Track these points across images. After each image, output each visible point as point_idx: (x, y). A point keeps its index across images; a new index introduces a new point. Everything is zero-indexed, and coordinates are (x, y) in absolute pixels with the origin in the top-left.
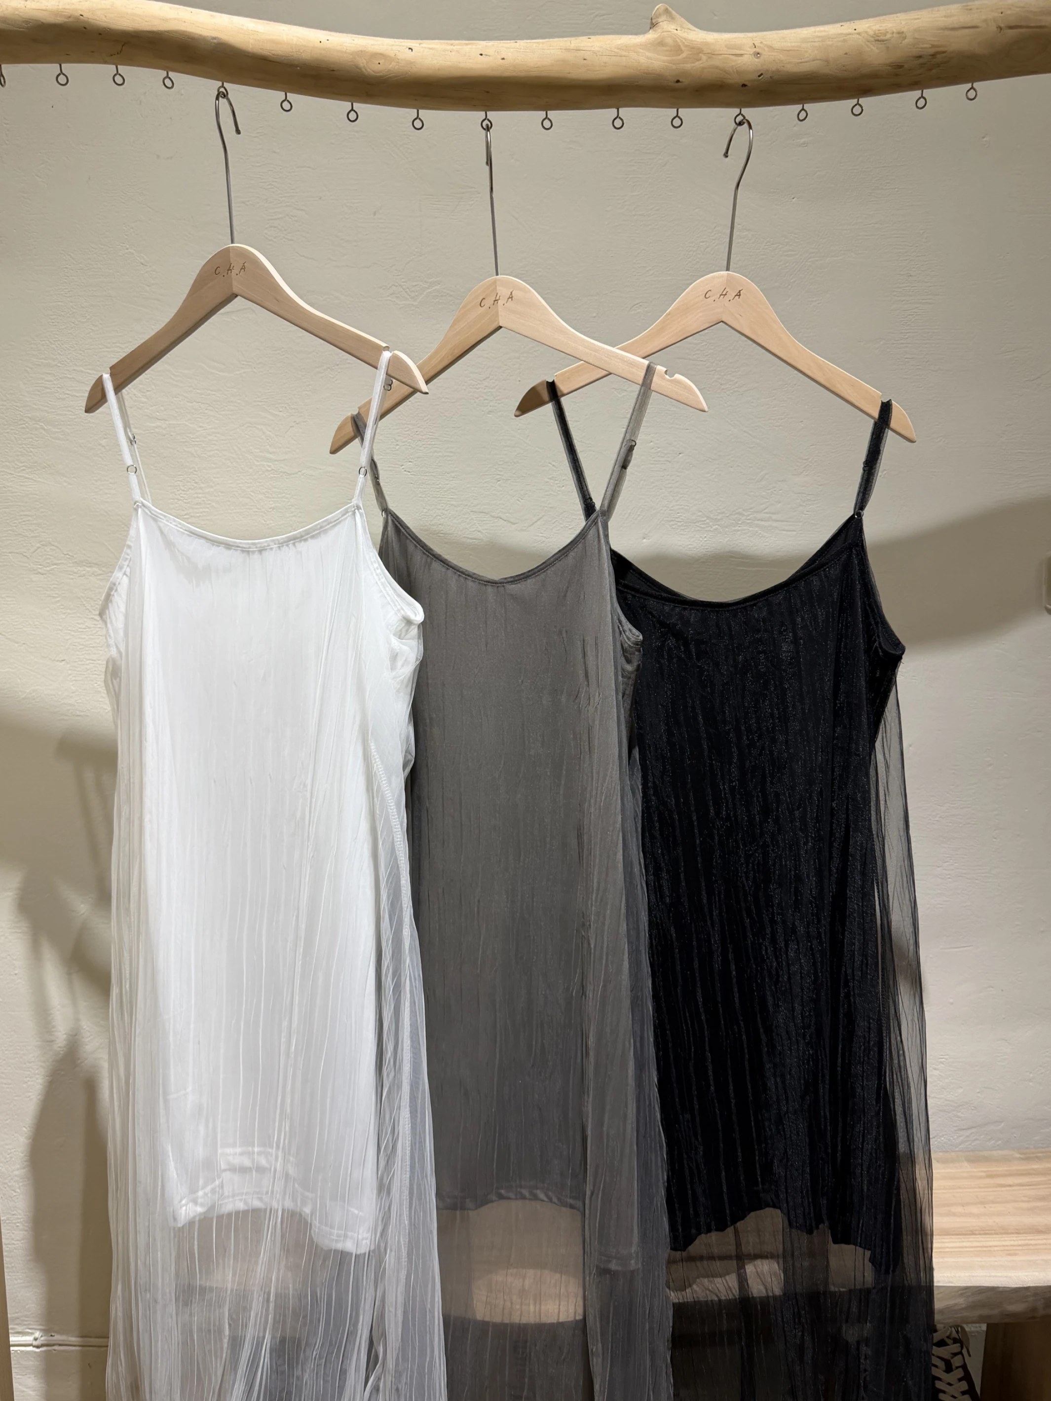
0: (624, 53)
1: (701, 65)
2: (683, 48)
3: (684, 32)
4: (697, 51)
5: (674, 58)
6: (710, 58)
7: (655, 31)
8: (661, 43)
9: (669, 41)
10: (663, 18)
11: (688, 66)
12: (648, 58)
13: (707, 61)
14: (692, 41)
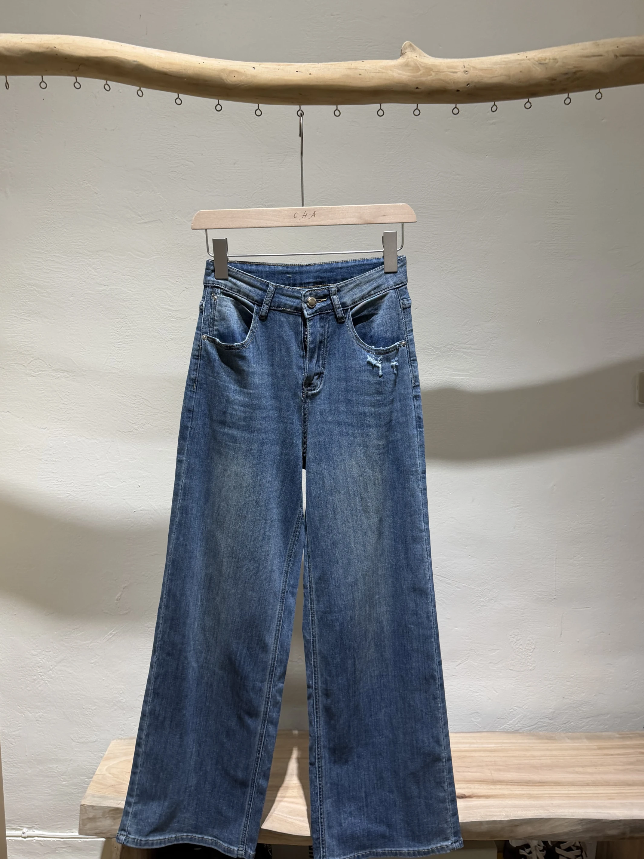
0: (384, 71)
1: (432, 78)
2: (421, 68)
3: (421, 58)
4: (429, 70)
5: (415, 74)
6: (437, 74)
7: (404, 58)
8: (407, 65)
9: (412, 63)
10: (409, 49)
11: (423, 79)
12: (399, 74)
13: (435, 76)
14: (426, 64)
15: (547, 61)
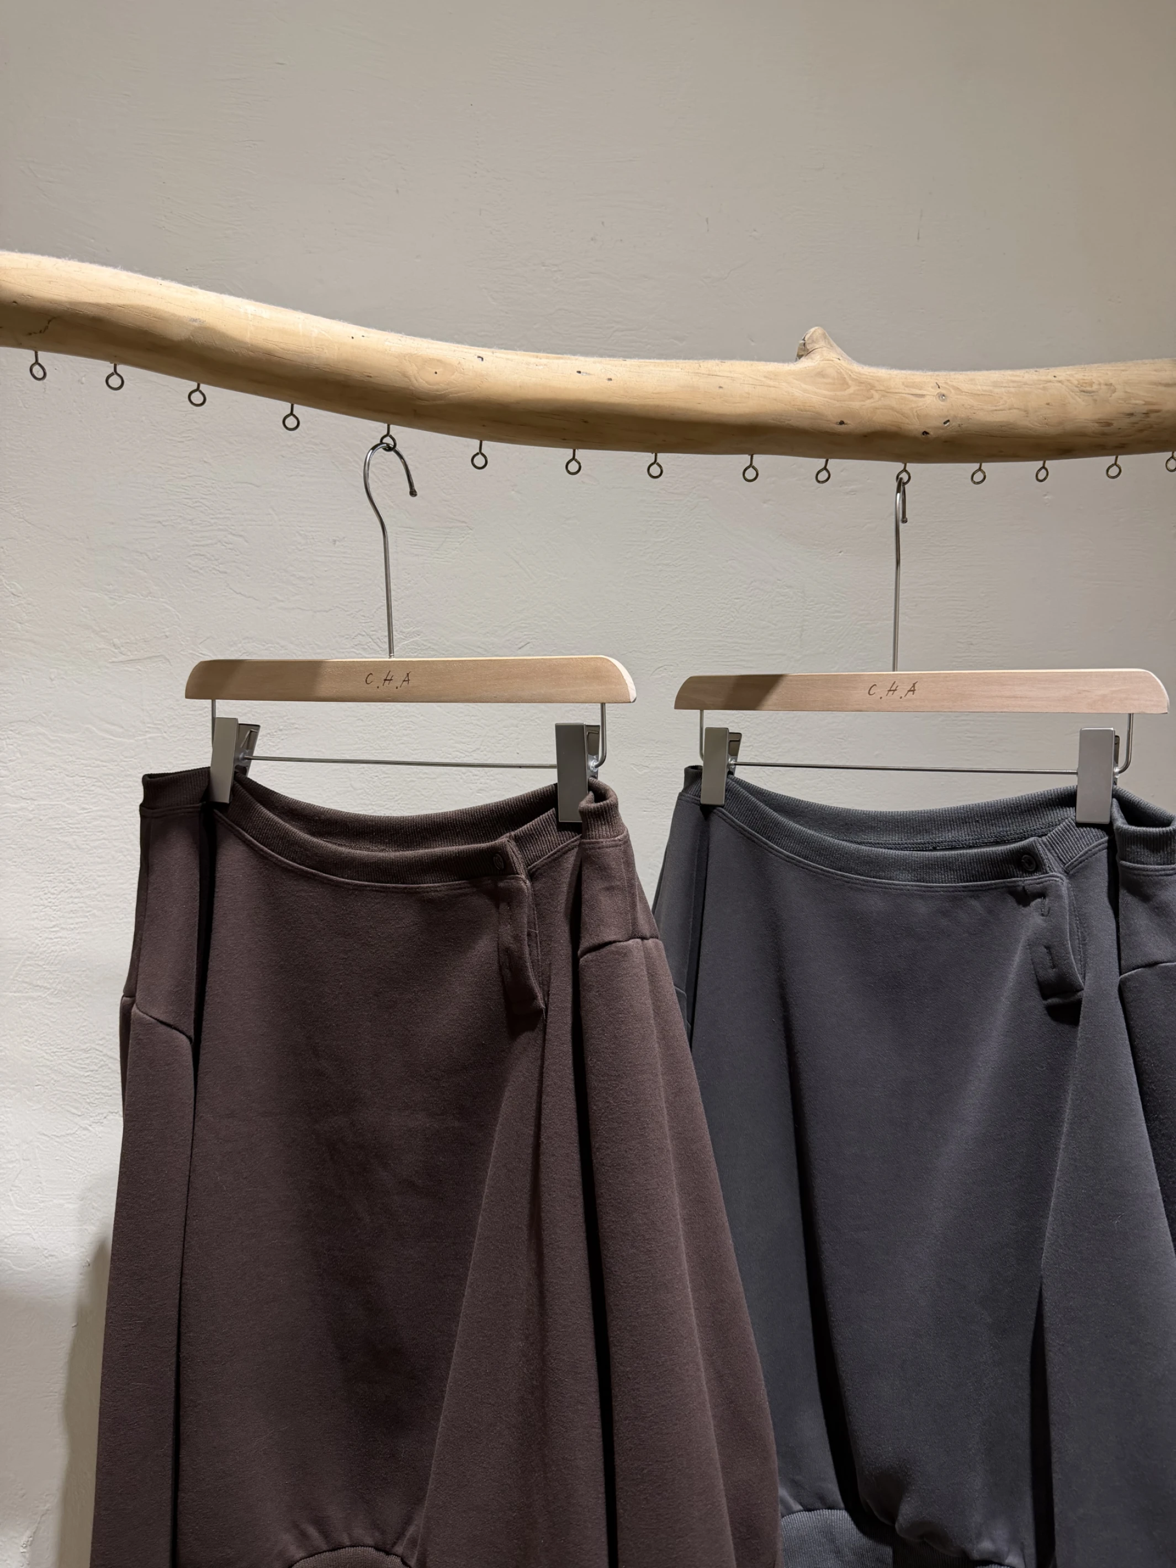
0: (771, 383)
1: (873, 405)
2: (850, 382)
4: (868, 387)
5: (838, 393)
6: (883, 396)
7: (812, 359)
8: (821, 374)
9: (830, 372)
10: (822, 343)
11: (855, 405)
12: (805, 391)
13: (880, 399)
15: (1095, 387)
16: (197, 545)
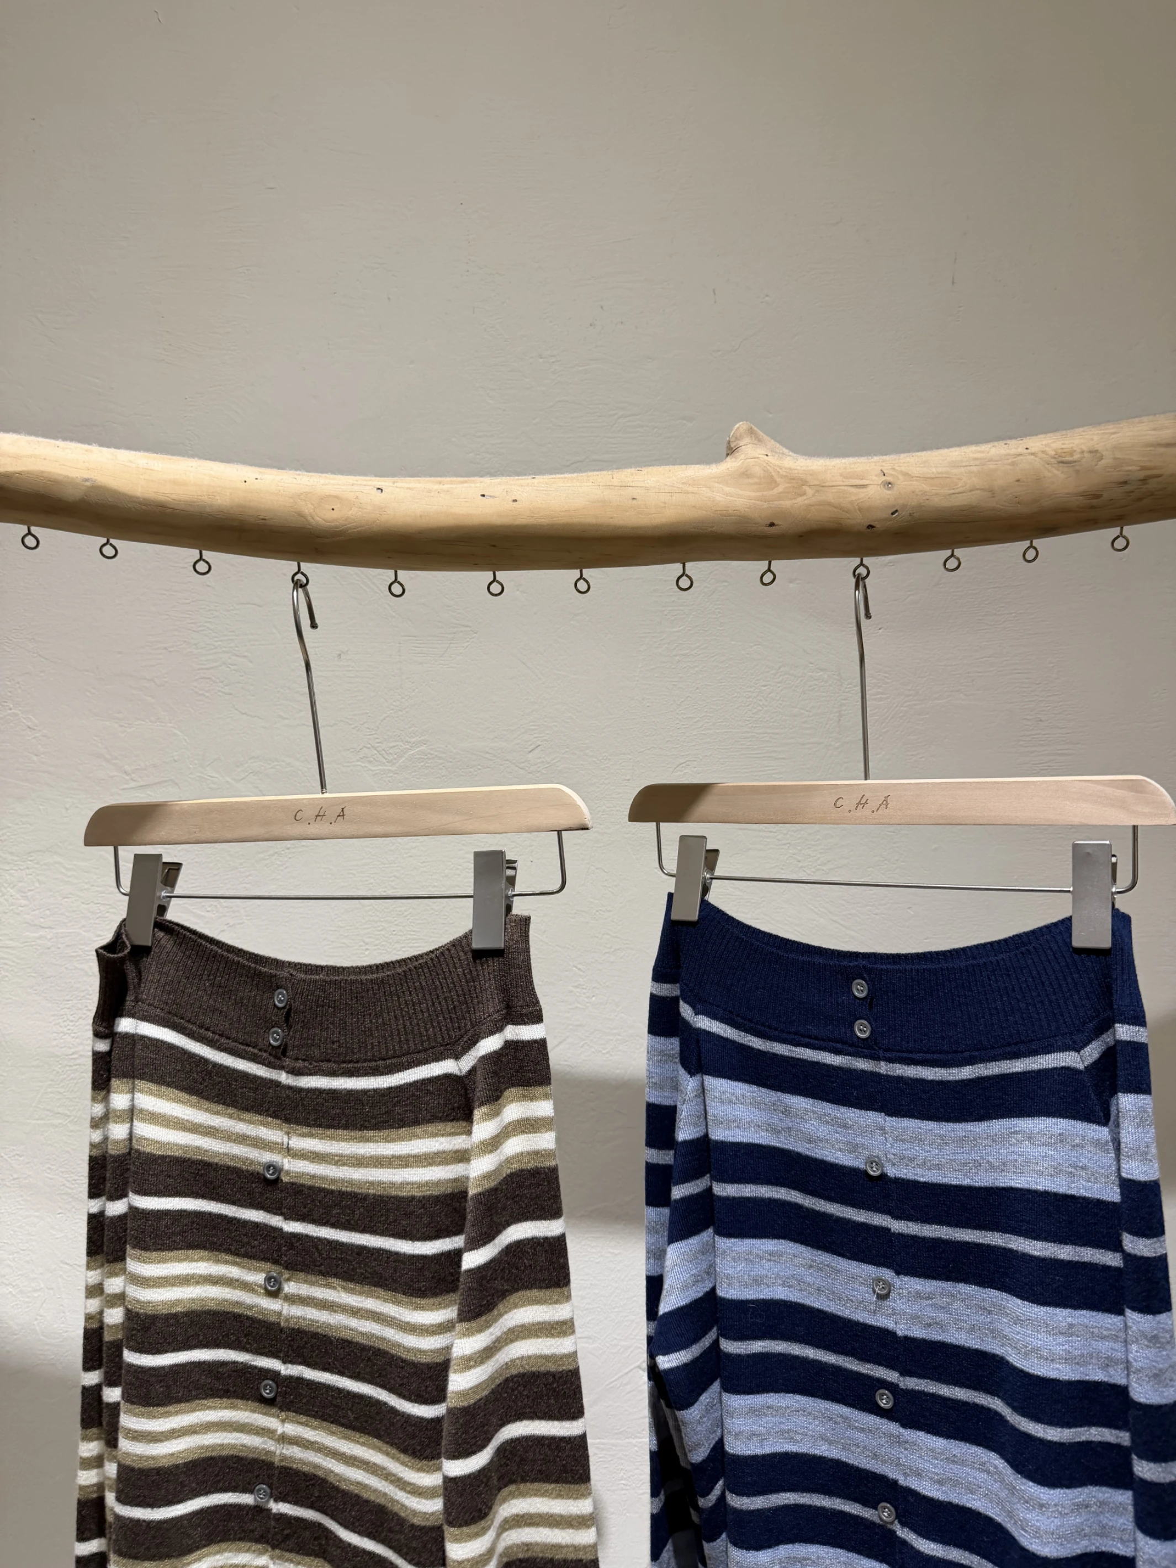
0: (690, 489)
1: (806, 502)
2: (778, 480)
4: (799, 483)
5: (765, 493)
6: (818, 491)
7: (736, 458)
8: (745, 474)
9: (757, 470)
10: (747, 440)
11: (786, 504)
12: (727, 495)
13: (814, 495)
14: (790, 469)
15: (1076, 457)
16: (202, 669)
